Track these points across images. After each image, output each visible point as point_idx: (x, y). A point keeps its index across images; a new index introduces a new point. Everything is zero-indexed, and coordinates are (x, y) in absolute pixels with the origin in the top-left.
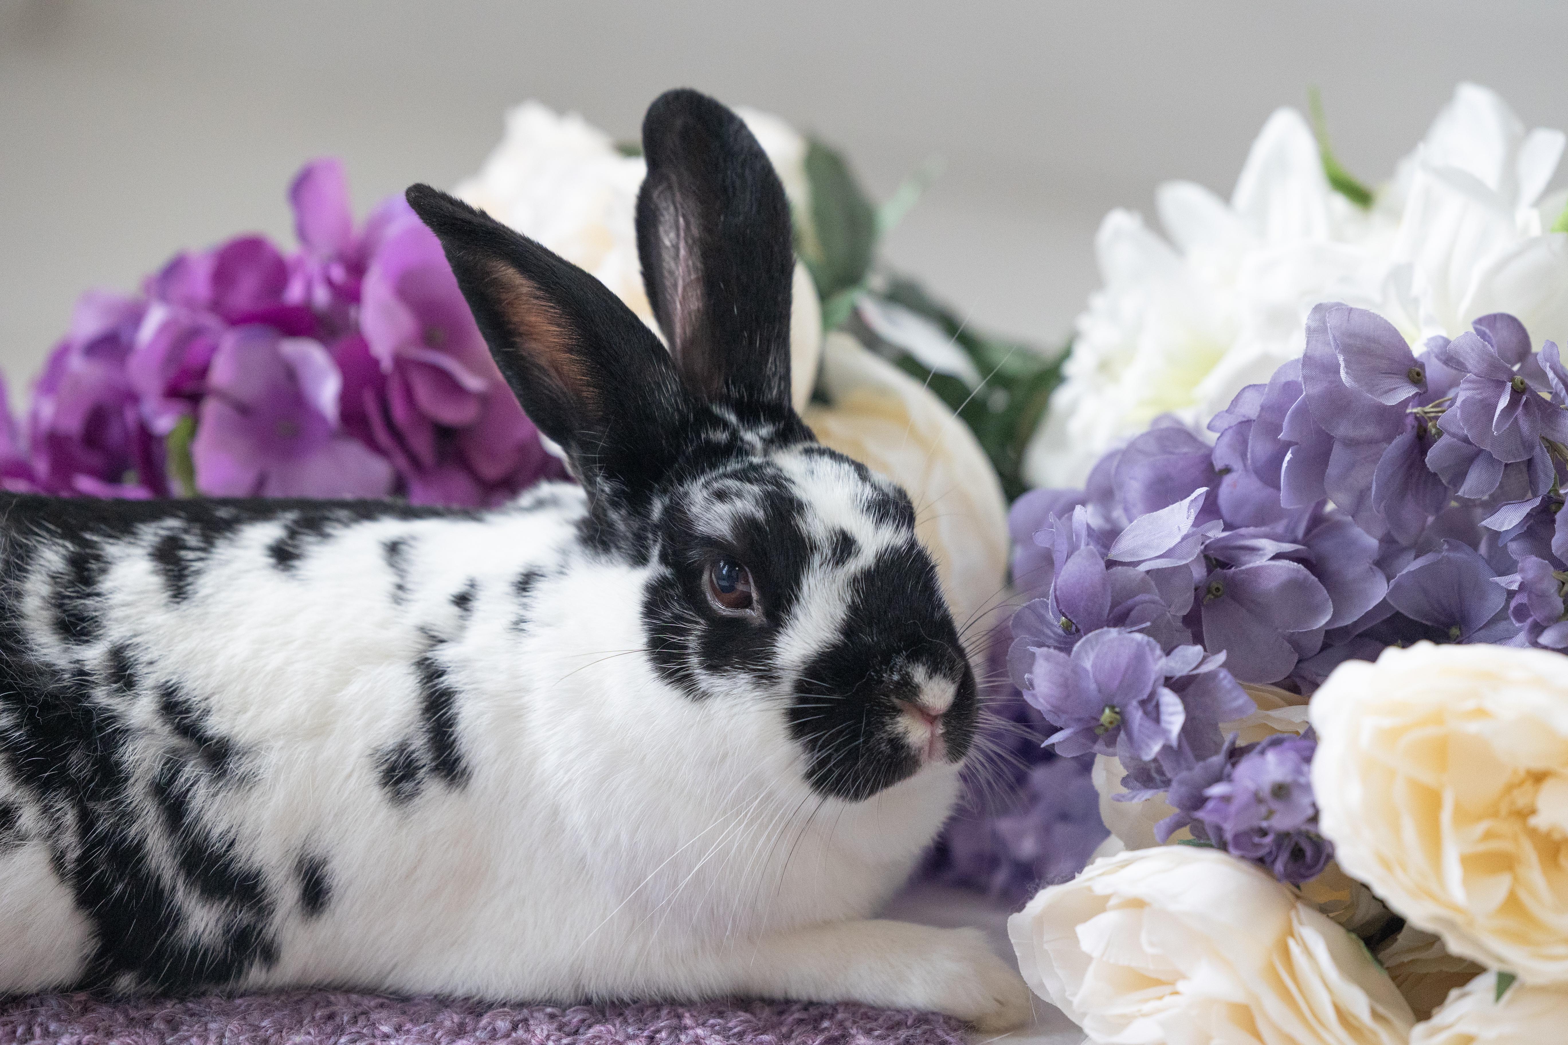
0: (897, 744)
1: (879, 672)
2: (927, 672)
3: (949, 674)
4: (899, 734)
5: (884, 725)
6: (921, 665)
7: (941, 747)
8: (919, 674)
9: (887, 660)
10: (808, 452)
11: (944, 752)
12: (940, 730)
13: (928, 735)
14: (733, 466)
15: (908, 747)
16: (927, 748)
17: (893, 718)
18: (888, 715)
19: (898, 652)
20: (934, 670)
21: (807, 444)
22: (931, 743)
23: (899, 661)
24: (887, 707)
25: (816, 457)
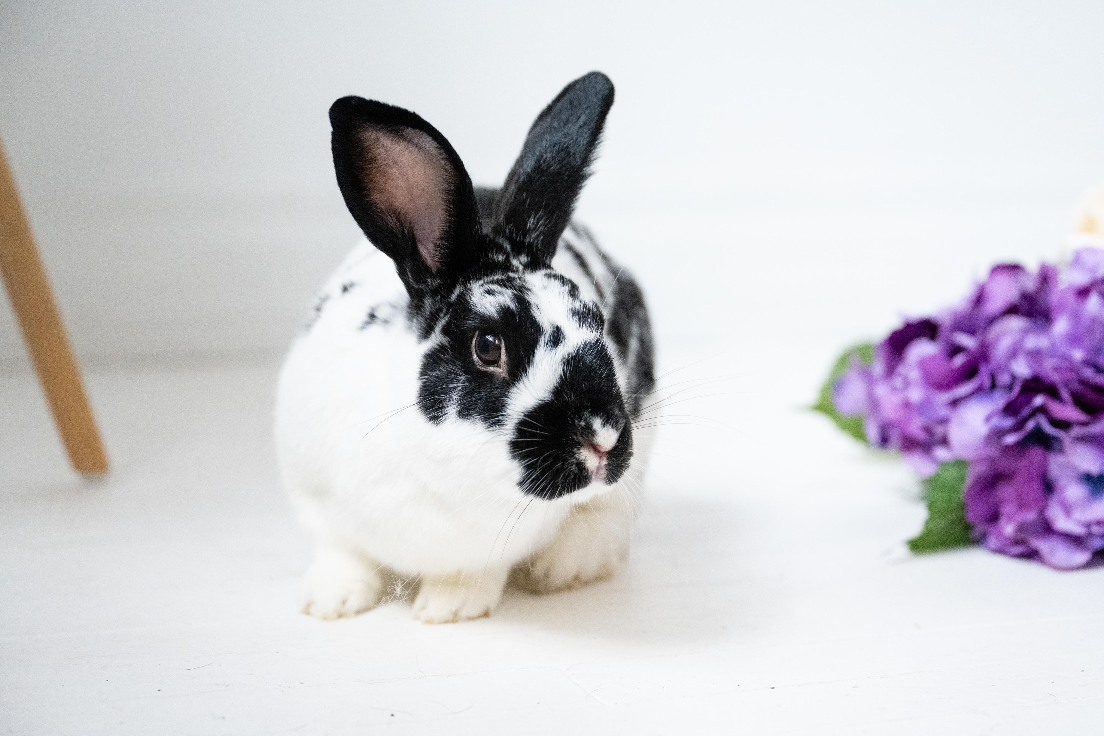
0: (581, 466)
1: (573, 420)
2: (602, 424)
3: (615, 425)
4: (582, 460)
5: (574, 453)
6: (599, 418)
7: (603, 472)
8: (597, 423)
9: (579, 414)
10: (549, 276)
11: (604, 476)
12: (605, 462)
13: (597, 464)
14: (498, 276)
15: (587, 470)
16: (595, 472)
17: (579, 449)
18: (576, 447)
19: (586, 408)
20: (606, 422)
21: (548, 271)
22: (598, 469)
23: (586, 414)
24: (576, 442)
25: (552, 279)
